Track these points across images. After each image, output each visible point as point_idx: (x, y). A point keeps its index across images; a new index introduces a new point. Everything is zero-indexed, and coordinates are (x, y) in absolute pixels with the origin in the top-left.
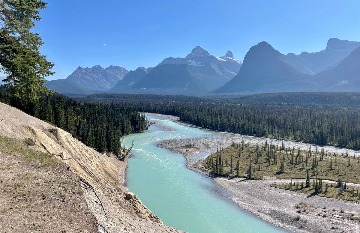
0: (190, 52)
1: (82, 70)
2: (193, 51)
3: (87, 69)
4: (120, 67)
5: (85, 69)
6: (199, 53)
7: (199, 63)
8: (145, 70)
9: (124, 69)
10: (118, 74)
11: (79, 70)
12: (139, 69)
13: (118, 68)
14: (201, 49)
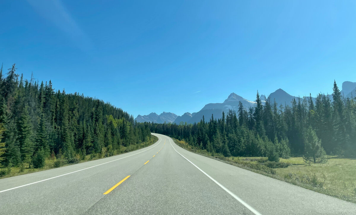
0: (227, 98)
1: (141, 118)
2: (229, 97)
3: (144, 117)
4: (171, 114)
5: (143, 117)
6: (234, 99)
7: (234, 107)
8: (190, 115)
9: (174, 114)
10: (169, 119)
11: (139, 118)
12: (185, 114)
13: (169, 114)
14: (236, 95)
